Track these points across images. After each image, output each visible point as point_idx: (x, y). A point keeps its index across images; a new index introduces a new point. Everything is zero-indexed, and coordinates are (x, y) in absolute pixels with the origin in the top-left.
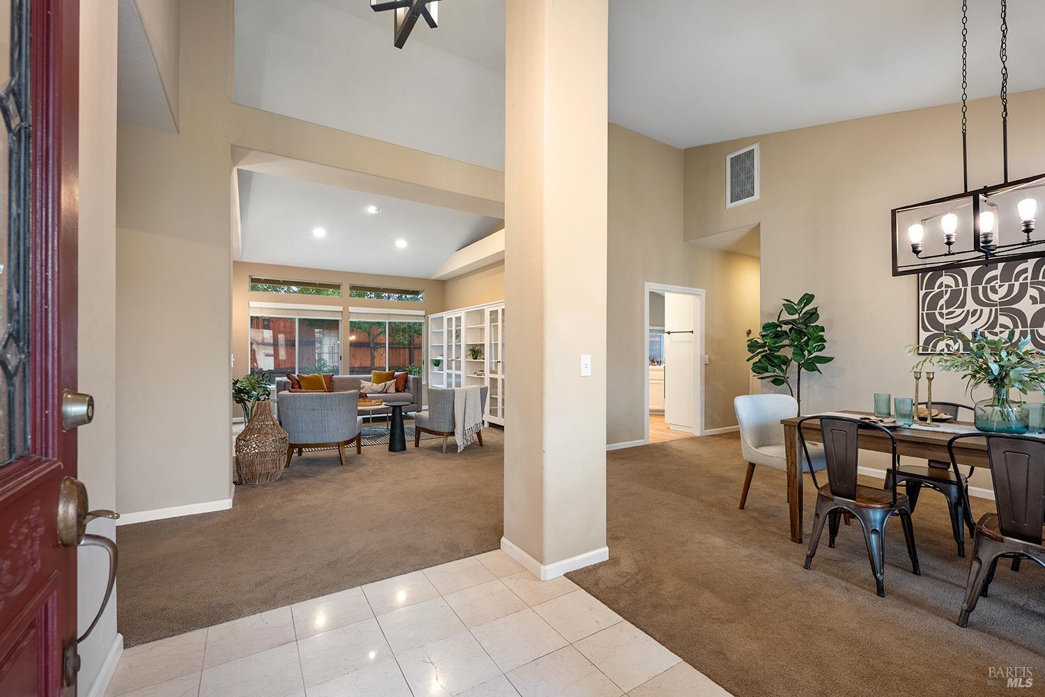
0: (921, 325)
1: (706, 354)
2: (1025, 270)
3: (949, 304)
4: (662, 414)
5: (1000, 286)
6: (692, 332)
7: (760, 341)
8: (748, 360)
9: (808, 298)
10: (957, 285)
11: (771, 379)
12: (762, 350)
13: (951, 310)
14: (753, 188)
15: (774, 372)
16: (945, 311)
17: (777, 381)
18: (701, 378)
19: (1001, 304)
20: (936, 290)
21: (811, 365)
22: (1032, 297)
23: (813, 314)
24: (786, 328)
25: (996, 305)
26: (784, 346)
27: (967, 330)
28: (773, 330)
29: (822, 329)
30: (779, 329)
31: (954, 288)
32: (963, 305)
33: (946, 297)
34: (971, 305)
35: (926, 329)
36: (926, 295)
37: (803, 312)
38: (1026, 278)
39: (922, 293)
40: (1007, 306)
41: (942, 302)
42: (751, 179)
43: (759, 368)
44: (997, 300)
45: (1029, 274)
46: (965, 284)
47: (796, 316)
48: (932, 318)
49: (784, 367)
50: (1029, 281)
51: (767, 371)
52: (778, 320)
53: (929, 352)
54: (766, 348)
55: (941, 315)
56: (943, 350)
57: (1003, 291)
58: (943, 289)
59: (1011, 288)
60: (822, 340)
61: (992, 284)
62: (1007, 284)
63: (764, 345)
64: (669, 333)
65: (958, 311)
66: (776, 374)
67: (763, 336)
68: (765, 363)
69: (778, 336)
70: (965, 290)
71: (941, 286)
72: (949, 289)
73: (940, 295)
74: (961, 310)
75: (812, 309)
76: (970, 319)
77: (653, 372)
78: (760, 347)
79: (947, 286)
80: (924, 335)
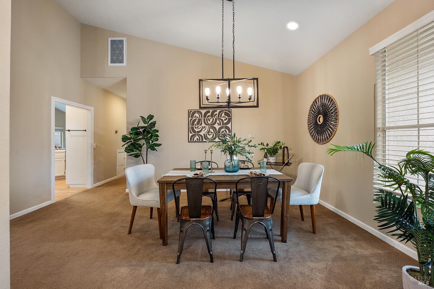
0: (189, 131)
1: (94, 143)
2: (216, 114)
3: (198, 124)
4: (64, 177)
5: (211, 119)
6: (86, 131)
7: (129, 136)
8: (122, 146)
9: (151, 117)
10: (200, 117)
11: (134, 155)
12: (129, 141)
13: (198, 126)
14: (123, 59)
15: (136, 151)
16: (196, 126)
17: (137, 156)
18: (91, 156)
19: (211, 125)
20: (194, 118)
21: (152, 147)
22: (218, 123)
23: (154, 124)
24: (141, 130)
25: (209, 125)
26: (141, 139)
27: (202, 133)
28: (135, 131)
29: (158, 131)
30: (138, 130)
31: (199, 118)
32: (201, 125)
33: (197, 121)
34: (203, 125)
35: (191, 133)
36: (191, 120)
37: (149, 123)
38: (216, 117)
39: (190, 119)
40: (212, 126)
41: (196, 123)
42: (122, 54)
43: (129, 150)
44: (210, 123)
45: (217, 116)
46: (202, 117)
47: (146, 125)
48: (192, 128)
49: (140, 149)
50: (217, 118)
51: (133, 152)
52: (138, 126)
53: (192, 141)
54: (132, 140)
55: (195, 127)
56: (196, 140)
57: (211, 120)
58: (196, 118)
59: (213, 119)
60: (157, 136)
61: (209, 118)
62: (212, 118)
63: (131, 138)
64: (69, 131)
65: (200, 126)
66: (137, 152)
67: (130, 134)
68: (131, 147)
69: (138, 134)
70: (202, 119)
71: (195, 117)
72: (198, 118)
73: (195, 120)
74: (201, 126)
75: (154, 122)
76: (203, 130)
77: (57, 154)
78: (128, 139)
79: (197, 117)
80: (190, 135)
